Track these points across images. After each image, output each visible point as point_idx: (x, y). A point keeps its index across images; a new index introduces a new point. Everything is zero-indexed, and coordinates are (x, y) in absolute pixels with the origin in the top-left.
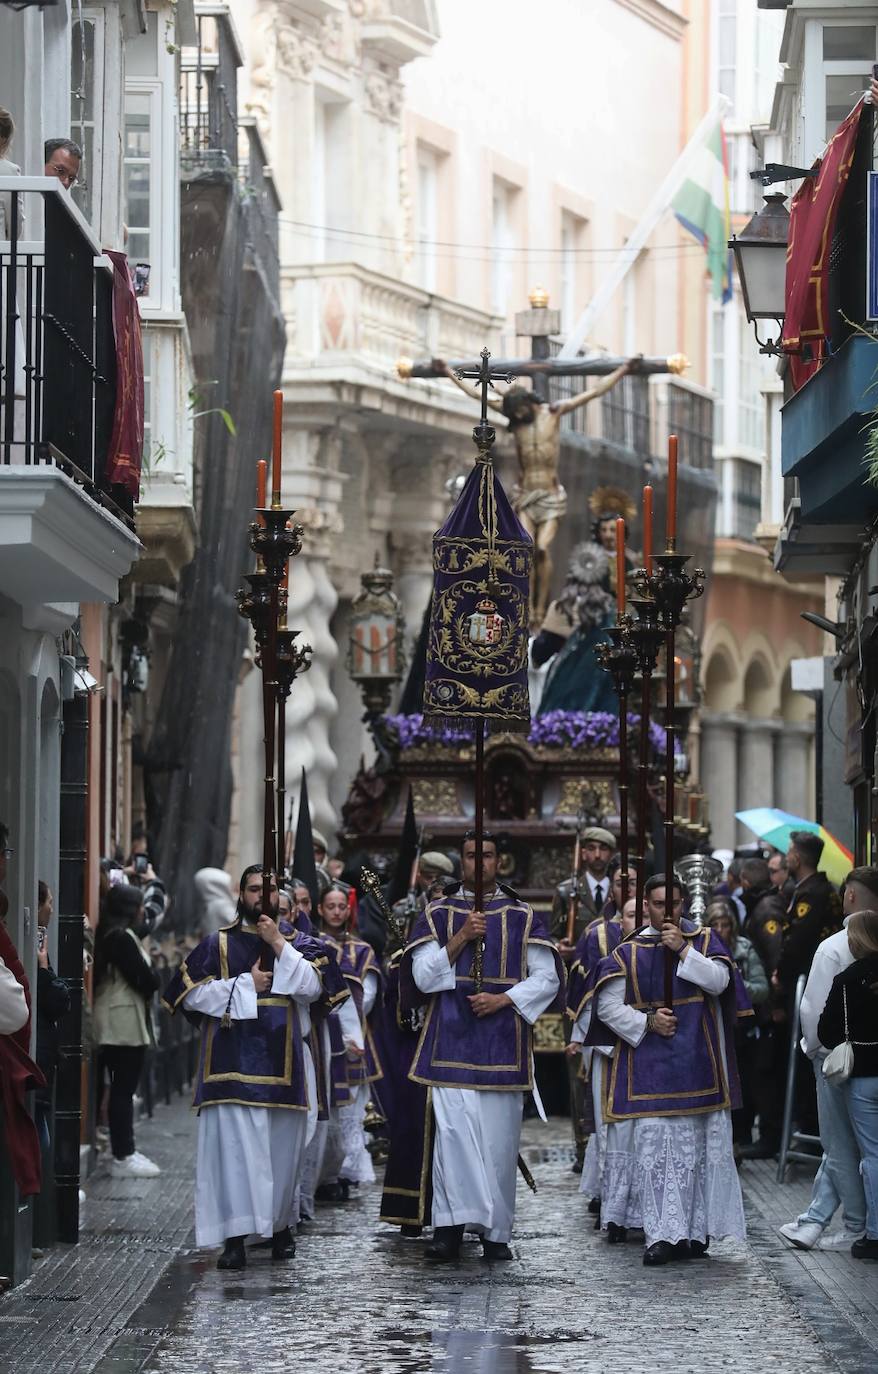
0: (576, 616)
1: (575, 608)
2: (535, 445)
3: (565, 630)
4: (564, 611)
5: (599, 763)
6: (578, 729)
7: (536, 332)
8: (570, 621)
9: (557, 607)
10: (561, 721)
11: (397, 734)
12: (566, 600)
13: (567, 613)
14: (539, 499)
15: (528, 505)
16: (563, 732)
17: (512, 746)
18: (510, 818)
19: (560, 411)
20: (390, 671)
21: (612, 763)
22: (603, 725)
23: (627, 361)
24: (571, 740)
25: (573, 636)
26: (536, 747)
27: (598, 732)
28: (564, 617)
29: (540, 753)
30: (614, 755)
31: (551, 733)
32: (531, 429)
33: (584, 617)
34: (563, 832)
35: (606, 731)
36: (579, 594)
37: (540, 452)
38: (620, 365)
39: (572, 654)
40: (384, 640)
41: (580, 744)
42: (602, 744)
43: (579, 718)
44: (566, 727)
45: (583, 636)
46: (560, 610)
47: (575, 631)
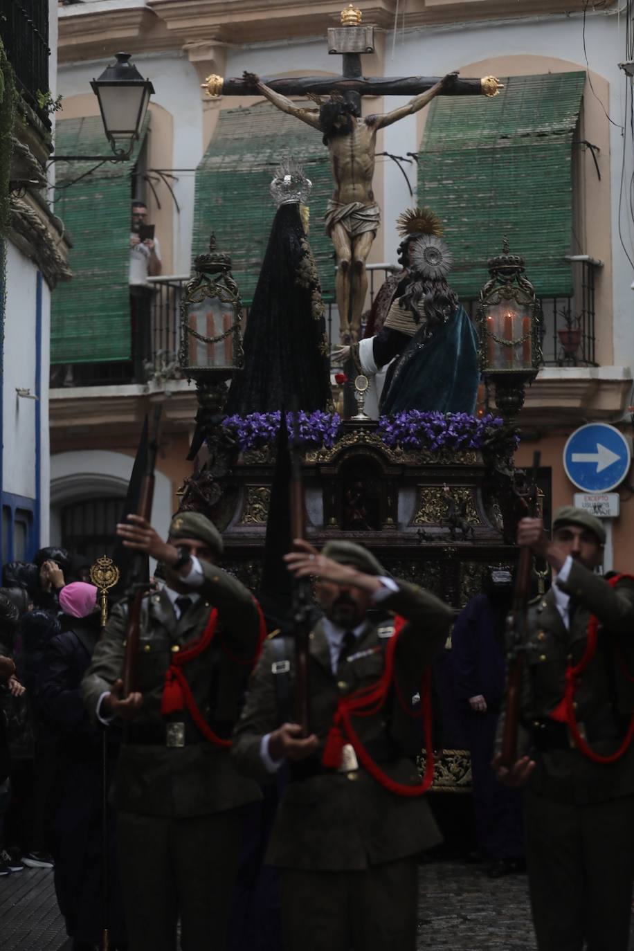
0: (422, 314)
1: (421, 304)
2: (353, 157)
3: (411, 328)
4: (409, 308)
5: (461, 467)
6: (438, 430)
7: (350, 50)
8: (417, 318)
9: (400, 304)
10: (418, 421)
11: (234, 435)
12: (411, 296)
13: (413, 309)
14: (355, 212)
15: (344, 218)
16: (420, 433)
17: (367, 446)
18: (364, 529)
19: (378, 123)
20: (226, 363)
21: (475, 468)
22: (464, 427)
23: (441, 80)
24: (429, 442)
25: (420, 333)
26: (393, 448)
27: (460, 434)
28: (410, 313)
29: (398, 455)
30: (477, 459)
31: (408, 434)
32: (348, 141)
33: (433, 314)
34: (424, 543)
35: (468, 432)
36: (425, 291)
37: (358, 163)
38: (434, 83)
39: (419, 353)
40: (220, 332)
41: (440, 447)
42: (464, 447)
43: (439, 418)
44: (423, 428)
45: (431, 334)
46: (404, 307)
47: (422, 329)
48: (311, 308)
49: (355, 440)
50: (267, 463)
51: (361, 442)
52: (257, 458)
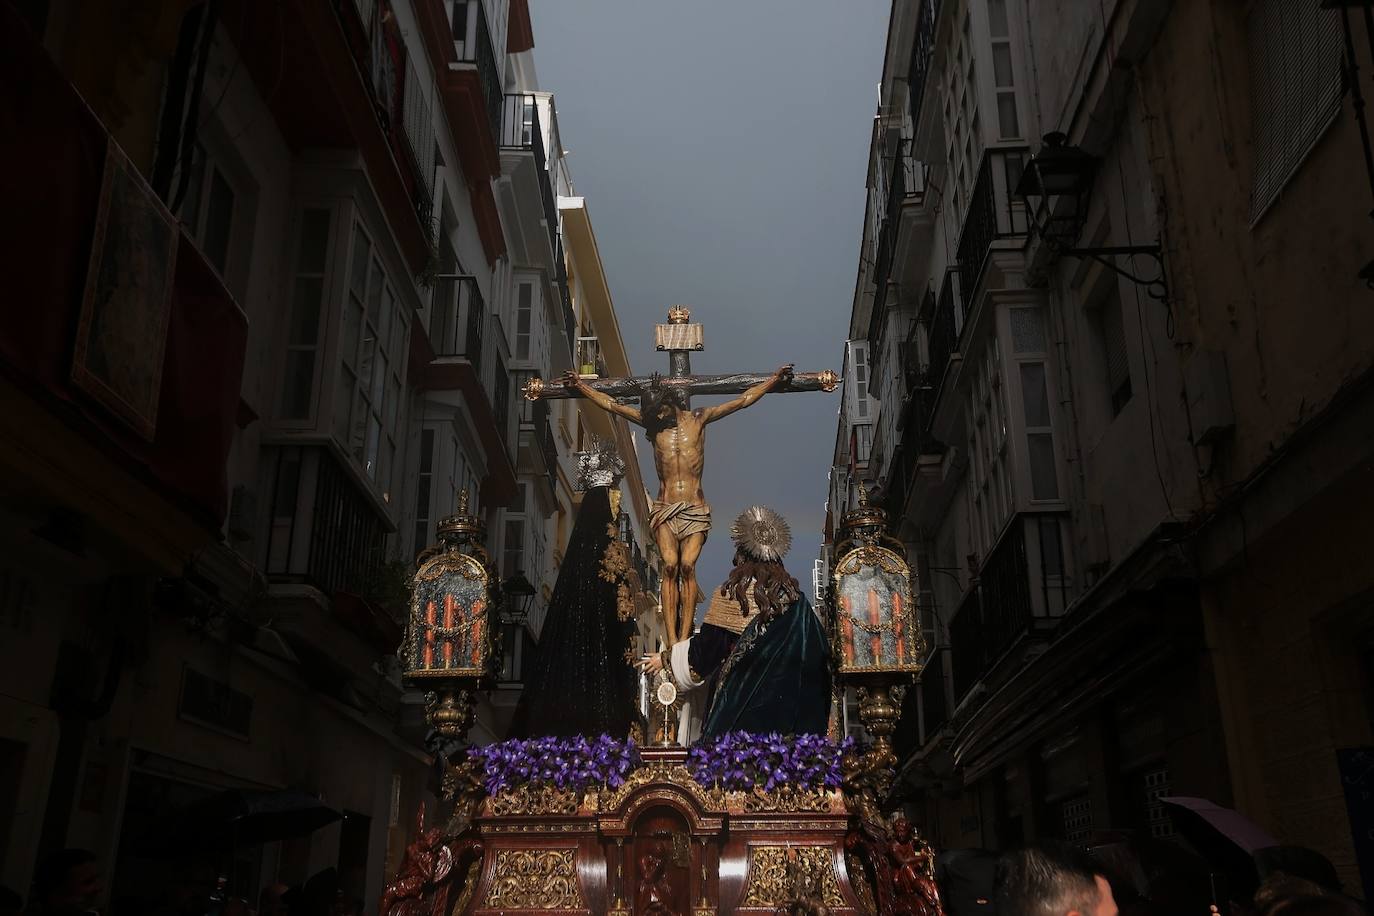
0: (752, 603)
1: (751, 591)
3: (741, 624)
4: (735, 596)
5: (813, 816)
7: (678, 346)
8: (745, 609)
9: (724, 593)
10: (747, 747)
12: (736, 581)
13: (739, 599)
14: (682, 512)
15: (669, 519)
16: (750, 765)
17: (670, 786)
19: (705, 416)
21: (833, 817)
22: (814, 754)
24: (763, 778)
25: (750, 629)
26: (709, 788)
27: (809, 765)
28: (736, 603)
29: (716, 798)
31: (731, 766)
32: (673, 433)
35: (820, 762)
36: (755, 575)
37: (683, 458)
39: (748, 656)
41: (780, 784)
42: (815, 784)
43: (777, 742)
44: (754, 756)
45: (764, 629)
46: (728, 596)
47: (752, 624)
48: (617, 607)
49: (652, 777)
50: (524, 813)
51: (660, 779)
52: (510, 807)
